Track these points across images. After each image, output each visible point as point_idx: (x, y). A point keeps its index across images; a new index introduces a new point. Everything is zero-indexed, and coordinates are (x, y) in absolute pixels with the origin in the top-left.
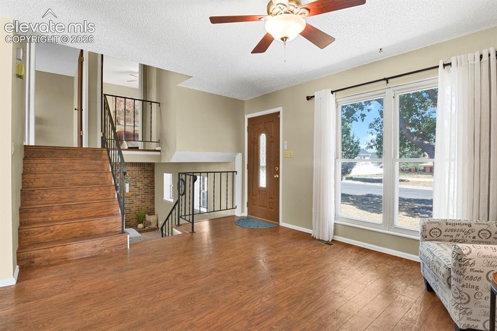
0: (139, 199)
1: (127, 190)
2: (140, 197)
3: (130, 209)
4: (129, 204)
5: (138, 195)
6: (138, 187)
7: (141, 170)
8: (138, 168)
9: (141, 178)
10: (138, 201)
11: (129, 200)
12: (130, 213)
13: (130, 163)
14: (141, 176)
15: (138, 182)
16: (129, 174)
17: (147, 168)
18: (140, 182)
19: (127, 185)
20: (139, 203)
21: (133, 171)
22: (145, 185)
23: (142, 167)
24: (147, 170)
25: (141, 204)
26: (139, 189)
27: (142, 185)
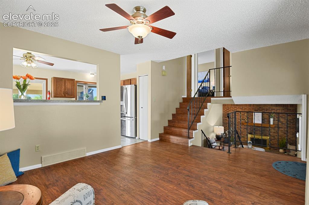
1: (272, 123)
2: (283, 129)
3: (274, 137)
4: (274, 133)
5: (281, 128)
6: (281, 122)
7: (284, 110)
8: (281, 108)
10: (281, 132)
11: (274, 130)
12: (274, 140)
15: (281, 118)
17: (290, 108)
18: (283, 118)
19: (272, 120)
21: (277, 109)
22: (288, 121)
23: (285, 107)
24: (290, 110)
25: (283, 135)
26: (282, 124)
27: (284, 121)
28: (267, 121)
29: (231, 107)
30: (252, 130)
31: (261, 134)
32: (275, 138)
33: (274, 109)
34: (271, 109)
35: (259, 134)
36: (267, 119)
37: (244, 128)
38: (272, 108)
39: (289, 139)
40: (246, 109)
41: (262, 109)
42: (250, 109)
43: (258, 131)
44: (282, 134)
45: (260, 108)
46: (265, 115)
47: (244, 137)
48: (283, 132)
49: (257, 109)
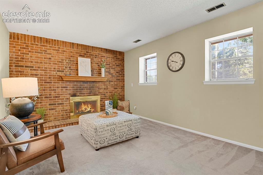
0: (112, 85)
1: (103, 75)
2: (113, 83)
3: (105, 94)
4: (104, 89)
5: (112, 81)
6: (111, 74)
7: (113, 58)
8: (111, 56)
9: (113, 65)
10: (112, 87)
11: (104, 85)
13: (105, 49)
14: (114, 63)
16: (104, 60)
17: (119, 57)
18: (113, 69)
20: (112, 89)
21: (107, 57)
22: (117, 73)
23: (114, 55)
24: (119, 59)
25: (114, 90)
26: (112, 76)
27: (114, 72)
28: (97, 73)
29: (32, 44)
30: (77, 89)
31: (89, 93)
32: (105, 96)
33: (104, 57)
34: (101, 56)
35: (86, 93)
36: (96, 69)
37: (62, 87)
38: (102, 54)
39: (119, 94)
40: (64, 51)
41: (89, 55)
42: (71, 52)
43: (84, 89)
44: (112, 90)
45: (88, 52)
46: (95, 64)
47: (63, 104)
48: (113, 87)
49: (83, 54)
